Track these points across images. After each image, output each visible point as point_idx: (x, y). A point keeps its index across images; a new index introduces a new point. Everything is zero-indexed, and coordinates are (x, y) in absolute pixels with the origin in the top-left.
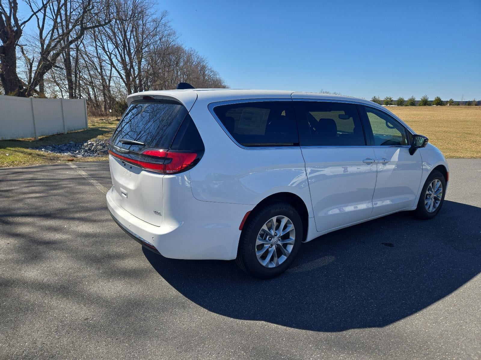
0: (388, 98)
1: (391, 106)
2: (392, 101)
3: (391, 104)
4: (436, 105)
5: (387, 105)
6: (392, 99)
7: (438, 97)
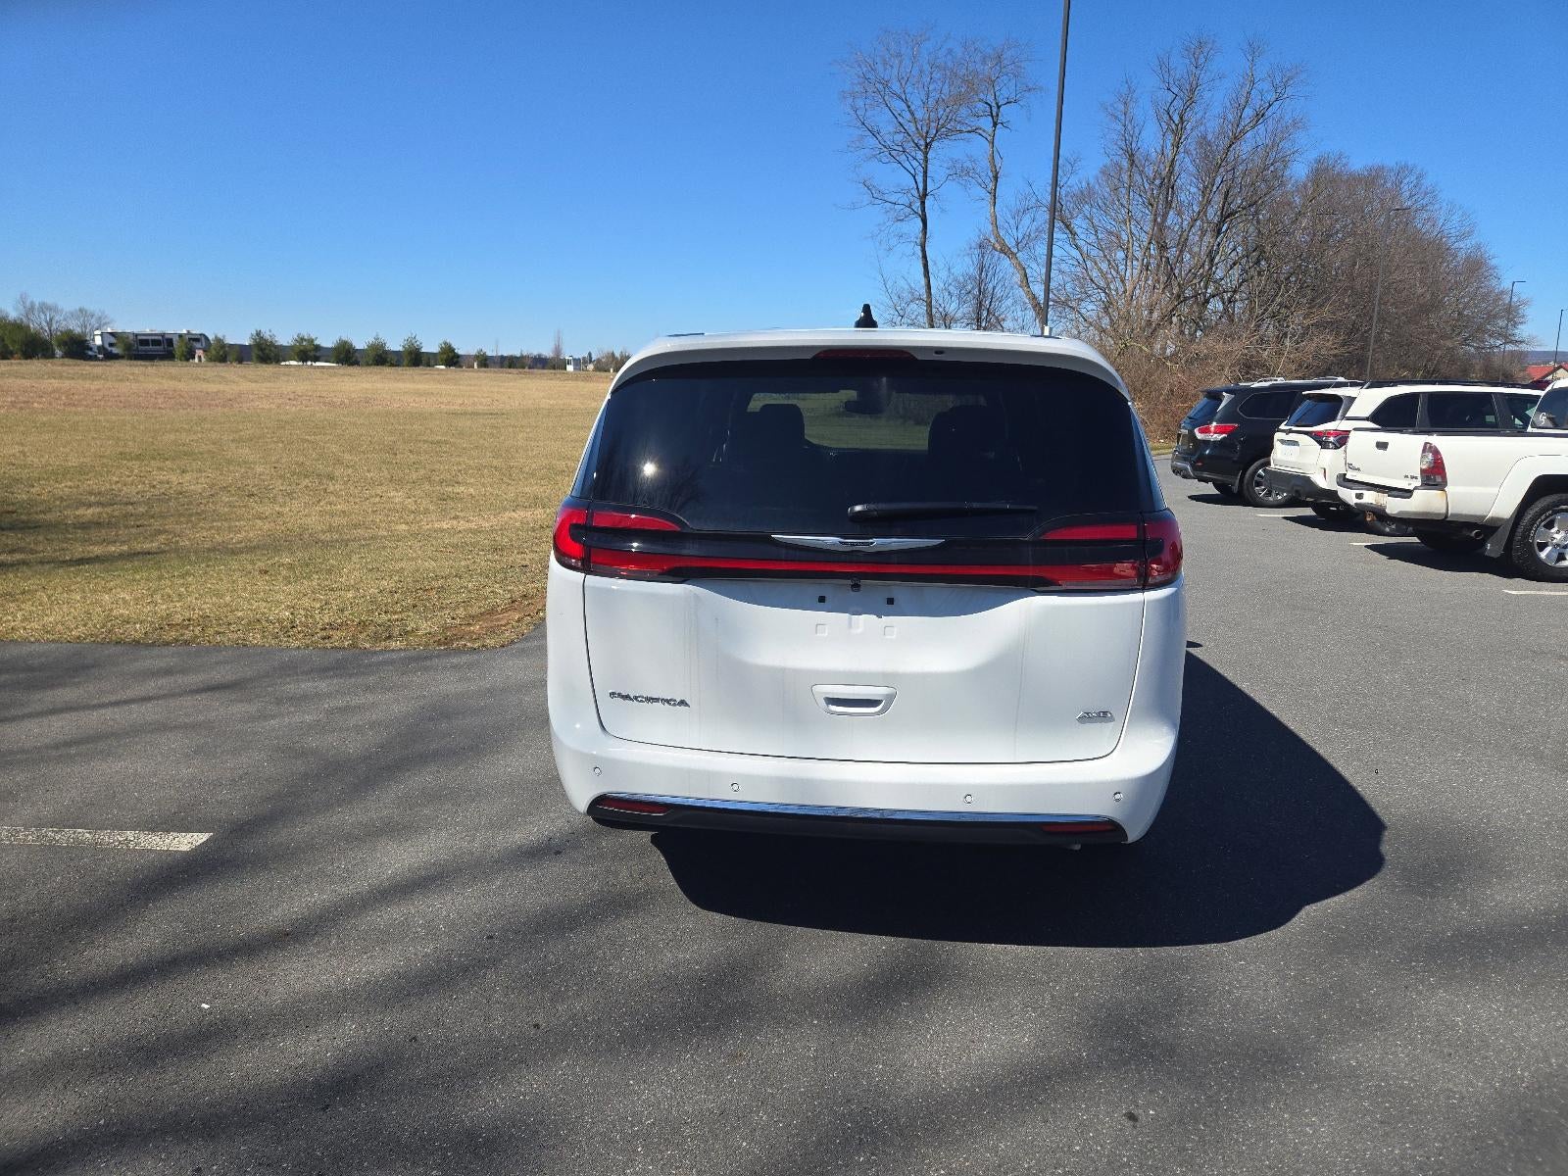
0: (302, 339)
1: (318, 364)
2: (318, 348)
3: (316, 359)
4: (446, 365)
5: (304, 360)
6: (316, 343)
7: (445, 343)
